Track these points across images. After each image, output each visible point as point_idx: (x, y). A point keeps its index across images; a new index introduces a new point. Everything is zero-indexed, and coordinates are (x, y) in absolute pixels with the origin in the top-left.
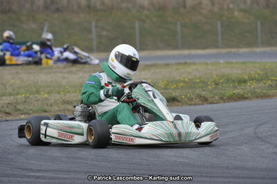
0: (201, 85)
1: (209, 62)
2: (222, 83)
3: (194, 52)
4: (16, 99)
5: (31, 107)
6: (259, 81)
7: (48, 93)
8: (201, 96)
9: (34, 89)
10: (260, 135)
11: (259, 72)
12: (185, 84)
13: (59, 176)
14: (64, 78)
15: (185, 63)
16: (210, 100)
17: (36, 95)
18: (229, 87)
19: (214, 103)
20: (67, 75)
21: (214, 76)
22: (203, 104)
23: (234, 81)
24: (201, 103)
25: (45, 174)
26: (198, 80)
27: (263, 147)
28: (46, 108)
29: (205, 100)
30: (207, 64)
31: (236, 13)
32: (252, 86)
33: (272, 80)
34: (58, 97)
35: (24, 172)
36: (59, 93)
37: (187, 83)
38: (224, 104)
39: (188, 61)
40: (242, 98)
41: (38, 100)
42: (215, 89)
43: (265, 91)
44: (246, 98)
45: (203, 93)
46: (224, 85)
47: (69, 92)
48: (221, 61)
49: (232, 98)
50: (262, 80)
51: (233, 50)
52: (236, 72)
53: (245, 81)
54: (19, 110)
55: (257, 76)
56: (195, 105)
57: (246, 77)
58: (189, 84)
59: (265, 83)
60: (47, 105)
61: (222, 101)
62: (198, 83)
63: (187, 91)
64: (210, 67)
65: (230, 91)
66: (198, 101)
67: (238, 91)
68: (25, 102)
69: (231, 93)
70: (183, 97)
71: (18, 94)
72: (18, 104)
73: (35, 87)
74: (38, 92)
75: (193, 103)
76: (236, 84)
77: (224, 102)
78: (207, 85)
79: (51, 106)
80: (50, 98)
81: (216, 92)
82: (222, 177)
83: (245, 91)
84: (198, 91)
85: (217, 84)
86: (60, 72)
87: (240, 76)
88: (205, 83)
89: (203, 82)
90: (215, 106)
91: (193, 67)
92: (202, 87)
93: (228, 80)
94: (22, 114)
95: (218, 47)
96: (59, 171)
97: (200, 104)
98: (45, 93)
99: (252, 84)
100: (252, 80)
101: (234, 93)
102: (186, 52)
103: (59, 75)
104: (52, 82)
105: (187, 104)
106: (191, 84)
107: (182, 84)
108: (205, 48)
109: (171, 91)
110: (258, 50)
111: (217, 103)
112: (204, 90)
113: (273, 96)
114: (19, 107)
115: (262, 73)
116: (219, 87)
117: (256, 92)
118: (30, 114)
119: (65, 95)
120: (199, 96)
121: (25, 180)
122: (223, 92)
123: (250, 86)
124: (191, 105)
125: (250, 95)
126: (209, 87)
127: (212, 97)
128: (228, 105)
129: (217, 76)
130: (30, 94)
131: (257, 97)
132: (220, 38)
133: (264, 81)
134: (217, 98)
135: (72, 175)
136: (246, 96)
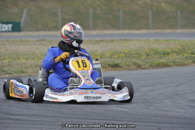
0: (136, 55)
1: (142, 39)
2: (152, 55)
3: (132, 32)
4: (2, 63)
5: (13, 69)
6: (178, 53)
7: (26, 59)
8: (136, 64)
9: (15, 56)
10: (178, 93)
11: (178, 47)
12: (125, 55)
13: (32, 119)
14: (37, 49)
15: (125, 40)
16: (143, 67)
17: (17, 60)
18: (157, 57)
19: (146, 69)
20: (39, 47)
21: (146, 50)
22: (137, 70)
23: (160, 53)
24: (136, 68)
25: (22, 118)
26: (134, 52)
27: (180, 101)
28: (24, 70)
29: (139, 67)
30: (141, 40)
31: (163, 5)
32: (174, 57)
33: (188, 53)
34: (33, 62)
35: (7, 116)
36: (33, 59)
37: (126, 54)
38: (152, 70)
39: (127, 38)
40: (166, 65)
41: (18, 64)
42: (146, 58)
43: (182, 61)
44: (169, 66)
45: (138, 62)
46: (153, 56)
47: (40, 59)
48: (151, 39)
49: (158, 66)
50: (181, 53)
51: (160, 31)
52: (162, 47)
53: (168, 54)
54: (4, 71)
55: (177, 50)
56: (132, 70)
57: (169, 51)
58: (128, 55)
59: (183, 55)
60: (25, 68)
61: (151, 68)
62: (134, 54)
63: (126, 59)
64: (143, 43)
65: (158, 61)
66: (134, 67)
67: (163, 60)
68: (9, 65)
69: (158, 62)
70: (123, 64)
71: (3, 59)
72: (4, 66)
73: (16, 55)
74: (18, 58)
75: (130, 68)
76: (162, 55)
77: (153, 68)
78: (141, 56)
79: (28, 68)
80: (27, 63)
81: (147, 61)
82: (151, 122)
83: (168, 61)
84: (135, 60)
85: (148, 55)
86: (35, 44)
87: (165, 50)
88: (139, 55)
89: (138, 53)
90: (146, 71)
91: (131, 43)
92: (137, 57)
93: (156, 52)
94: (7, 74)
95: (149, 28)
96: (33, 115)
97: (135, 70)
98: (23, 59)
99: (173, 56)
100: (174, 53)
101: (160, 62)
102: (126, 32)
103: (34, 46)
104: (28, 51)
105: (126, 69)
106: (129, 55)
107: (122, 55)
108: (140, 29)
109: (115, 59)
110: (178, 31)
111: (148, 69)
112: (138, 60)
113: (188, 65)
114: (4, 69)
115: (181, 48)
116: (150, 57)
117: (176, 62)
118: (12, 74)
119: (38, 61)
120: (135, 64)
121: (7, 121)
122: (152, 61)
123: (172, 57)
124: (129, 70)
125: (171, 63)
126: (142, 57)
127: (144, 65)
128: (155, 70)
129: (148, 49)
130: (13, 60)
131: (177, 65)
132: (150, 22)
133: (182, 54)
134: (147, 65)
135: (42, 119)
136: (169, 64)
